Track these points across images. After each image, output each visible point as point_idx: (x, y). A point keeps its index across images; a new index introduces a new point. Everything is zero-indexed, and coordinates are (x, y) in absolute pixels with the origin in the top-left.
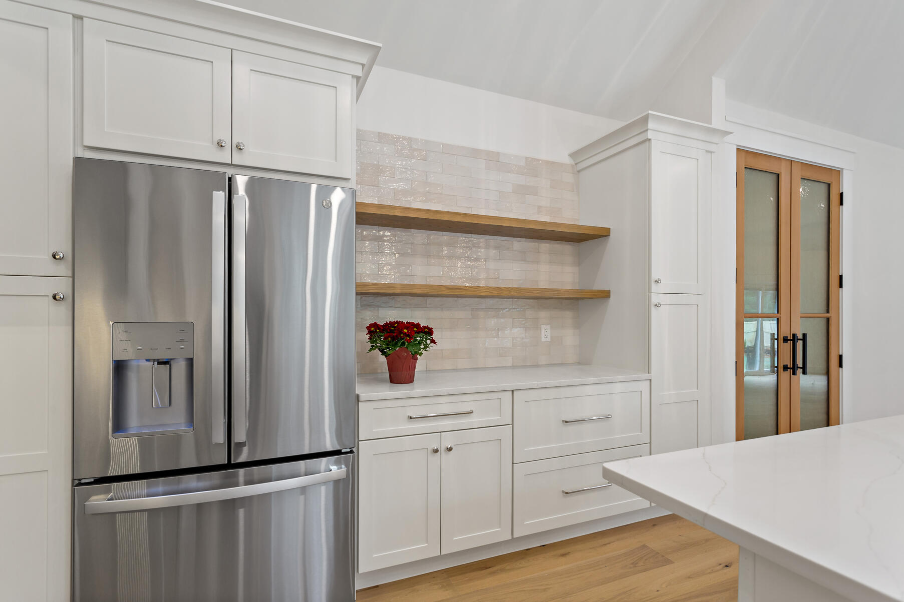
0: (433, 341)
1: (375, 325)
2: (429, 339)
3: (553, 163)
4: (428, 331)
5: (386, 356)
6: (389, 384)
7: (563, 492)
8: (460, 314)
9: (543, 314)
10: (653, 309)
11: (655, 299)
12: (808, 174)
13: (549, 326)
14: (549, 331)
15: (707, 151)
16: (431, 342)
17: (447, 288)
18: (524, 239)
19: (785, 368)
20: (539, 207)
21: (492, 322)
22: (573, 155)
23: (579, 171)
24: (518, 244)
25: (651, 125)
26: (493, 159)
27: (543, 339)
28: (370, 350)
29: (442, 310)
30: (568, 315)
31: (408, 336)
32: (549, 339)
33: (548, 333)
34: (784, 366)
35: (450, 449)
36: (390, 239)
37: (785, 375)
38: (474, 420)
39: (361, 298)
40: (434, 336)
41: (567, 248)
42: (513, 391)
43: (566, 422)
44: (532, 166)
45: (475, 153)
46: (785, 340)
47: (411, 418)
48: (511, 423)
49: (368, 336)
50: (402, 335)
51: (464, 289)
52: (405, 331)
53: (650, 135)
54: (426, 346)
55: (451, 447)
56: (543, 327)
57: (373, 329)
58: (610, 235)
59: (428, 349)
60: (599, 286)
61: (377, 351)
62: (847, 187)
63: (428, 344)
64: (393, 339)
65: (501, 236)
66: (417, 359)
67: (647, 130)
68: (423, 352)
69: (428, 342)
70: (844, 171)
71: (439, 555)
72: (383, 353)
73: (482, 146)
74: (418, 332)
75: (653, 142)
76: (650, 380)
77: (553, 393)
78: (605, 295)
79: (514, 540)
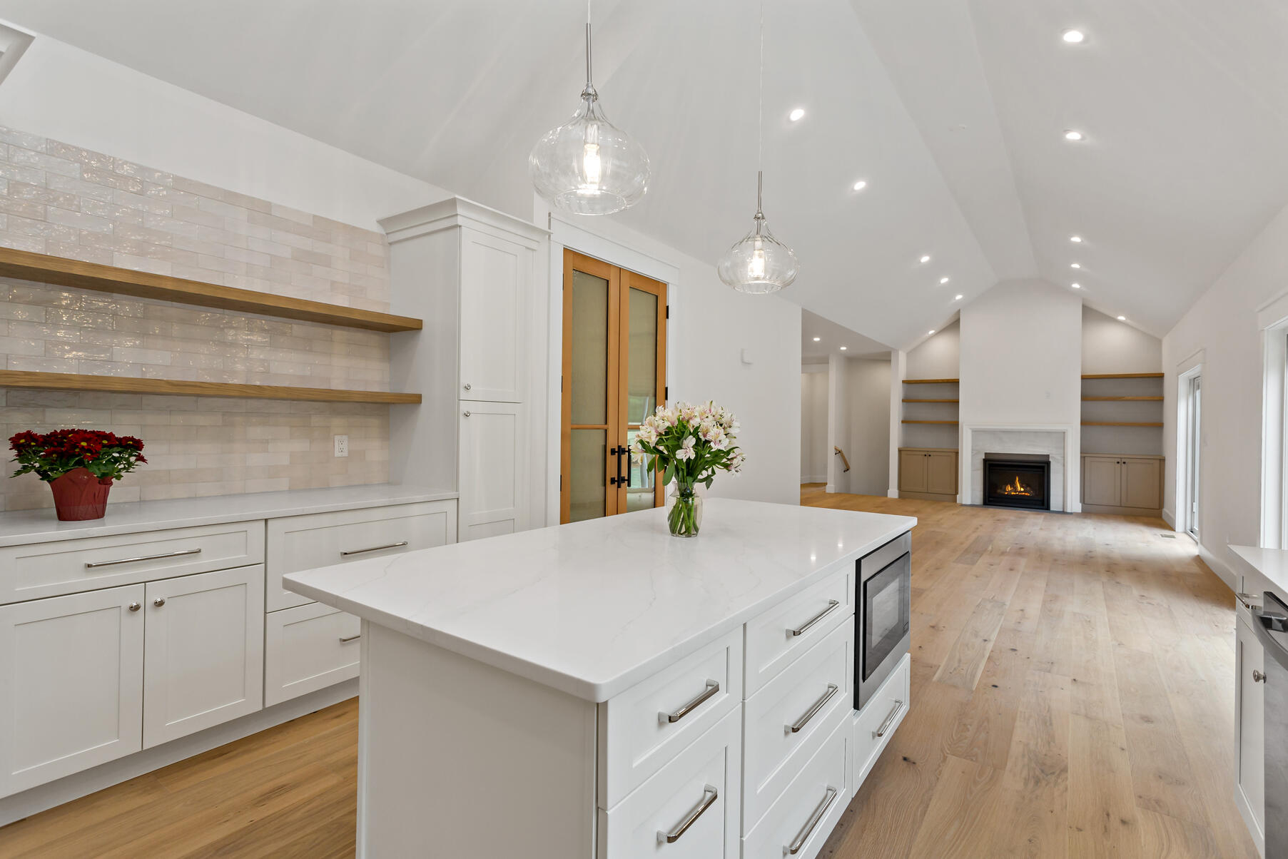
0: (141, 458)
1: (29, 436)
2: (135, 456)
3: (354, 228)
4: (137, 445)
5: (49, 481)
6: (57, 521)
7: (340, 639)
8: (201, 420)
9: (337, 422)
10: (462, 418)
11: (464, 407)
12: (637, 285)
13: (345, 437)
14: (346, 443)
15: (527, 248)
16: (137, 460)
17: (169, 383)
18: (310, 322)
19: (613, 481)
20: (333, 283)
21: (257, 432)
22: (383, 222)
23: (391, 244)
24: (298, 328)
25: (460, 210)
26: (262, 212)
27: (337, 454)
28: (18, 473)
29: (170, 414)
30: (375, 422)
31: (89, 451)
32: (345, 454)
33: (345, 446)
34: (612, 479)
35: (160, 604)
36: (71, 304)
37: (612, 489)
38: (202, 562)
39: (7, 392)
40: (142, 453)
41: (374, 338)
42: (266, 520)
43: (346, 554)
44: (322, 228)
45: (231, 198)
46: (613, 452)
47: (89, 566)
48: (263, 561)
49: (15, 452)
50: (77, 450)
51: (200, 387)
52: (84, 444)
53: (460, 221)
54: (130, 464)
55: (162, 601)
56: (337, 438)
57: (22, 441)
58: (421, 329)
59: (131, 470)
60: (409, 390)
61: (33, 473)
62: (672, 300)
63: (131, 463)
64: (61, 455)
65: (273, 315)
66: (111, 484)
67: (457, 215)
68: (123, 473)
69: (132, 459)
70: (670, 285)
71: (141, 750)
72: (44, 475)
73: (242, 189)
74: (110, 446)
75: (463, 229)
76: (458, 499)
77: (326, 520)
78: (416, 400)
79: (266, 712)
